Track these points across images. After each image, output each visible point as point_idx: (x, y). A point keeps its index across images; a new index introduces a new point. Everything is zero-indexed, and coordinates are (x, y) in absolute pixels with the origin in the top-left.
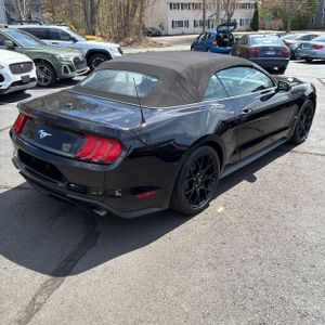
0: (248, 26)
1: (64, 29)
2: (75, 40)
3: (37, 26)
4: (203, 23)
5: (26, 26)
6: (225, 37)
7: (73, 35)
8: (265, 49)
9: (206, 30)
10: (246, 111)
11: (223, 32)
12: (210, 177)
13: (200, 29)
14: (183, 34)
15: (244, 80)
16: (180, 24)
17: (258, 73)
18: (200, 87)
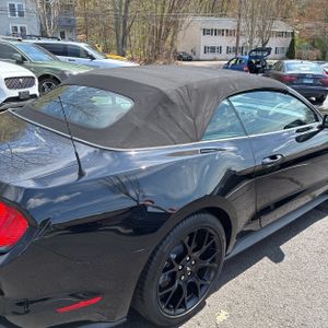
0: (284, 55)
1: (83, 45)
2: (92, 58)
3: (55, 42)
4: (235, 50)
5: (43, 41)
6: (258, 63)
7: (91, 52)
8: (303, 76)
9: (239, 55)
10: (274, 157)
11: (256, 57)
12: (207, 263)
13: (232, 56)
14: (215, 60)
15: (273, 110)
16: (213, 49)
17: (294, 101)
18: (199, 118)
